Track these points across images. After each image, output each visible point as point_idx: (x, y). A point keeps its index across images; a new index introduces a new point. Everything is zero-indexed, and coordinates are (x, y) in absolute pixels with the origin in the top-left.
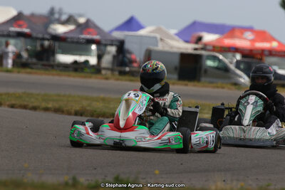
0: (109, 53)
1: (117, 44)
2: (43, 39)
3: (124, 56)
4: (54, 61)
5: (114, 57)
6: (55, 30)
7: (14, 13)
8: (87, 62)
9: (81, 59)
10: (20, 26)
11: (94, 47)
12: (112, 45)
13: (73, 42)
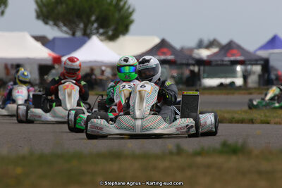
0: (254, 73)
1: (262, 62)
2: (188, 65)
3: (269, 75)
4: (200, 85)
5: (260, 76)
6: (198, 54)
7: (157, 41)
8: (233, 83)
9: (227, 81)
10: (164, 54)
11: (239, 68)
12: (256, 64)
13: (217, 65)
